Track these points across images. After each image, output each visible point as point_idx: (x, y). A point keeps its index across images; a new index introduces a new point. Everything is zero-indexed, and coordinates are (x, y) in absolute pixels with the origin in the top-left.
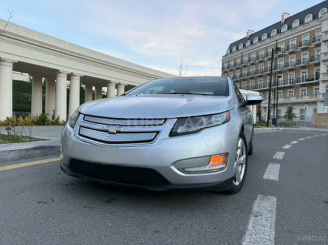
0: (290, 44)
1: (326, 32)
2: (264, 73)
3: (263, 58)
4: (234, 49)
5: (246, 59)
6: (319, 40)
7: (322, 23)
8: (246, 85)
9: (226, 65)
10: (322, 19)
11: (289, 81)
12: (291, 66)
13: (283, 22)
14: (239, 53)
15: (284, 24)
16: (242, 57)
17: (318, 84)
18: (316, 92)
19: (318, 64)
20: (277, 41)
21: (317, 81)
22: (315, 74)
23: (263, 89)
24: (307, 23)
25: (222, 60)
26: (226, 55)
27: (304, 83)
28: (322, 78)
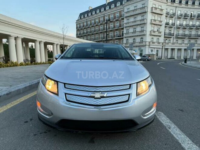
0: (110, 17)
1: (126, 12)
2: (99, 32)
3: (98, 23)
4: (82, 17)
5: (89, 23)
6: (123, 16)
7: (125, 7)
8: (90, 38)
9: (78, 26)
10: (125, 5)
11: (110, 37)
12: (111, 28)
13: (107, 4)
14: (86, 19)
15: (107, 5)
16: (87, 22)
17: (123, 38)
18: (122, 43)
19: (123, 29)
20: (104, 14)
21: (122, 37)
22: (121, 33)
23: (98, 40)
24: (118, 7)
25: (76, 23)
26: (78, 20)
27: (117, 38)
28: (125, 36)
